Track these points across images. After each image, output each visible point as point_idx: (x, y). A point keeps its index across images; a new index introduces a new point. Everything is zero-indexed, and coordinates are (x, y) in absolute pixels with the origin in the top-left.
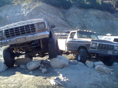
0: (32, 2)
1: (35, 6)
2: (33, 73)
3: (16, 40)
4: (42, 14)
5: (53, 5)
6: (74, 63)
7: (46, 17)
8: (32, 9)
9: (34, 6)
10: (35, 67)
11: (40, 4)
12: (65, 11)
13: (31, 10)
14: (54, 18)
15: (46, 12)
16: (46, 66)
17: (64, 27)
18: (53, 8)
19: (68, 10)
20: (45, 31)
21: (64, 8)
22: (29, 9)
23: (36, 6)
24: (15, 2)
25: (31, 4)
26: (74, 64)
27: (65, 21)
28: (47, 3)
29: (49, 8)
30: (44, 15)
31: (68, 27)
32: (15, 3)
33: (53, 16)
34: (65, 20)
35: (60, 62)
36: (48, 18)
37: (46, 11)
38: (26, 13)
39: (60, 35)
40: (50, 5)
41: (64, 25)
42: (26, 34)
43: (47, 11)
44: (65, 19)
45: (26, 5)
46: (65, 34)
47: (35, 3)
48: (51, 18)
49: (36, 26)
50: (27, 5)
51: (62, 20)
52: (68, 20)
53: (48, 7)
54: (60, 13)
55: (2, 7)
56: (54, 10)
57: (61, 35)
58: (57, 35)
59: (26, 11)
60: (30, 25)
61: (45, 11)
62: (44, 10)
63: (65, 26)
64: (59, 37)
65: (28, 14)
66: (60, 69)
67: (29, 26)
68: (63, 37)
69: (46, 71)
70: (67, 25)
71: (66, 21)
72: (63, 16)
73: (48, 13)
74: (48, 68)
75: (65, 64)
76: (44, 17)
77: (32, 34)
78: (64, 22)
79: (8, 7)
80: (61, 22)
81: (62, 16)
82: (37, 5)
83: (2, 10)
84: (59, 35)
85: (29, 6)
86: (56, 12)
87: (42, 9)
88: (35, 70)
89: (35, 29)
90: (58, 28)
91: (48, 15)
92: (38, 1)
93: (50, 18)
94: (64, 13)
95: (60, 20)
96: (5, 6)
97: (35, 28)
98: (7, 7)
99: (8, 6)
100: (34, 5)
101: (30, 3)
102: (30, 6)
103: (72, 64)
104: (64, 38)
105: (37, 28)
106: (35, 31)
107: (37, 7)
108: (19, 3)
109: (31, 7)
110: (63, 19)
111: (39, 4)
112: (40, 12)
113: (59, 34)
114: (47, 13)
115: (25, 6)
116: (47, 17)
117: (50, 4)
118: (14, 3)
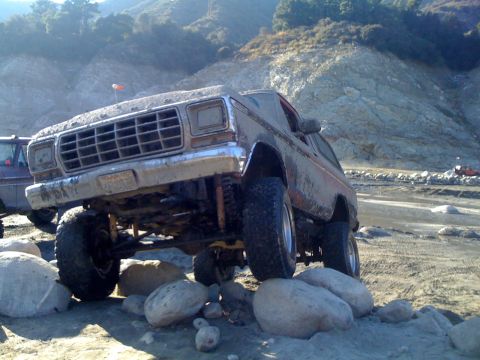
0: (316, 47)
1: (327, 62)
2: (152, 343)
3: (97, 179)
4: (357, 92)
5: (401, 54)
6: (392, 313)
7: (374, 102)
8: (317, 74)
9: (323, 62)
10: (171, 312)
11: (350, 54)
12: (456, 78)
13: (310, 80)
14: (409, 108)
15: (374, 83)
16: (236, 313)
17: (451, 144)
18: (403, 65)
19: (470, 75)
20: (224, 143)
21: (452, 68)
22: (304, 75)
23: (334, 59)
24: (252, 47)
25: (312, 54)
26: (389, 322)
27: (458, 122)
28: (380, 49)
29: (387, 66)
30: (364, 98)
31: (470, 147)
32: (250, 54)
33: (403, 100)
34: (458, 116)
35: (296, 302)
36: (379, 107)
37: (372, 80)
38: (290, 92)
39: (425, 181)
40: (391, 54)
41: (453, 138)
42: (142, 154)
43: (377, 80)
44: (455, 113)
45: (292, 60)
46: (449, 177)
47: (328, 52)
48: (392, 110)
49: (182, 116)
50: (298, 59)
51: (443, 118)
52: (470, 115)
53: (383, 64)
54: (436, 87)
55: (205, 71)
56: (409, 76)
57: (434, 181)
58: (413, 180)
59: (291, 83)
60: (160, 114)
61: (368, 82)
62: (363, 75)
63: (454, 142)
64: (417, 188)
65: (298, 95)
66: (293, 337)
67: (153, 118)
68: (437, 188)
69: (211, 341)
70: (463, 136)
71: (462, 120)
72: (449, 100)
73: (380, 86)
74: (243, 324)
75: (325, 316)
76: (366, 103)
77: (167, 154)
78: (449, 126)
79: (224, 67)
80: (440, 124)
81: (442, 98)
82: (338, 59)
83: (204, 80)
84: (421, 181)
85: (304, 62)
86: (418, 82)
87: (356, 72)
88: (174, 330)
89: (177, 131)
90: (425, 148)
91: (382, 95)
92: (340, 43)
93: (387, 109)
94: (449, 86)
95: (432, 116)
96: (216, 65)
97: (179, 129)
98: (223, 70)
99: (226, 64)
100: (323, 58)
101: (309, 51)
102: (309, 63)
103: (384, 320)
104: (440, 194)
105: (188, 129)
106: (178, 142)
107: (335, 67)
108: (266, 51)
109: (311, 66)
110: (448, 114)
111: (346, 55)
112: (349, 85)
113: (424, 174)
114: (376, 89)
115: (290, 63)
116: (377, 103)
117: (390, 50)
118: (246, 55)
